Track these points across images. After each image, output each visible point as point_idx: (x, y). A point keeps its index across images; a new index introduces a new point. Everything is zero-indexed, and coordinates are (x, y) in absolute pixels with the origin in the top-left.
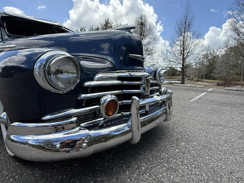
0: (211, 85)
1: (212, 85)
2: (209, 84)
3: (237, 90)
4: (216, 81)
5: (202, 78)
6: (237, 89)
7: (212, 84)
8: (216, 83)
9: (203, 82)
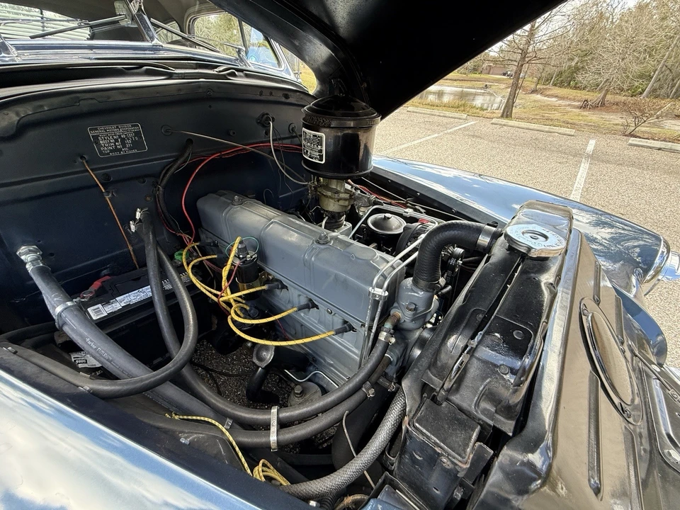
0: (565, 106)
1: (569, 105)
2: (560, 102)
3: (660, 149)
4: (579, 95)
5: (548, 80)
6: (663, 146)
7: (568, 103)
8: (579, 101)
9: (548, 96)
